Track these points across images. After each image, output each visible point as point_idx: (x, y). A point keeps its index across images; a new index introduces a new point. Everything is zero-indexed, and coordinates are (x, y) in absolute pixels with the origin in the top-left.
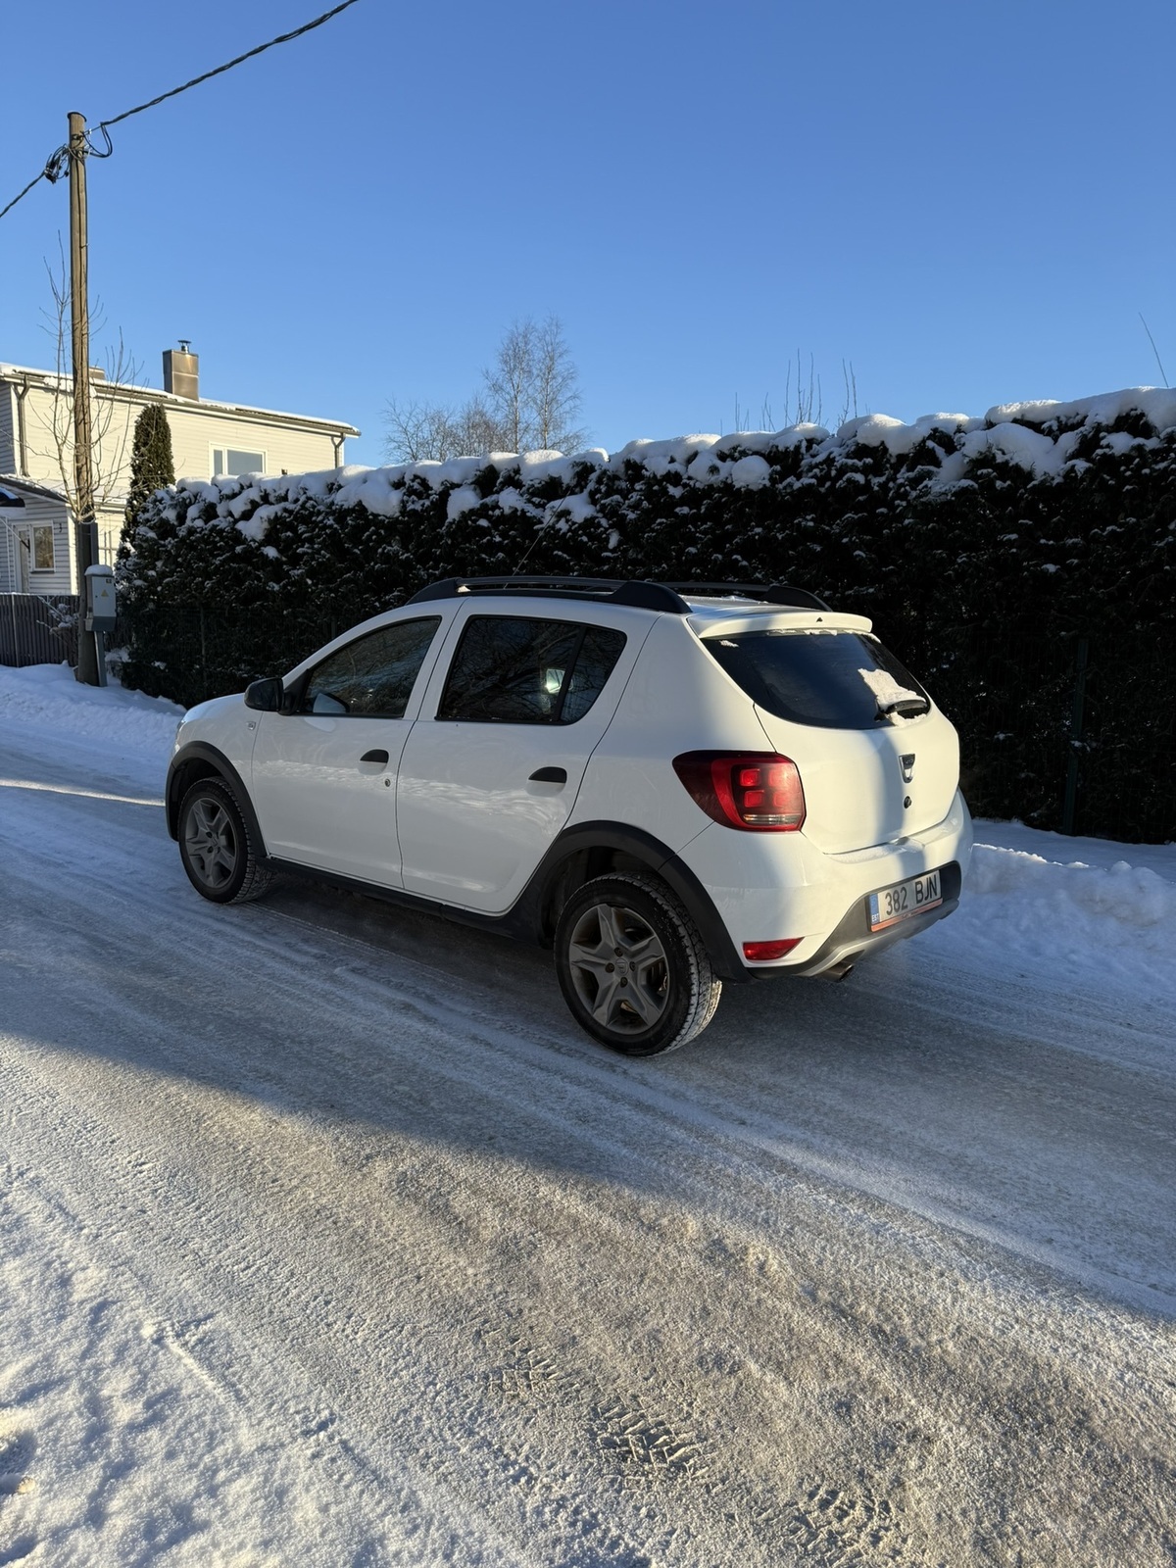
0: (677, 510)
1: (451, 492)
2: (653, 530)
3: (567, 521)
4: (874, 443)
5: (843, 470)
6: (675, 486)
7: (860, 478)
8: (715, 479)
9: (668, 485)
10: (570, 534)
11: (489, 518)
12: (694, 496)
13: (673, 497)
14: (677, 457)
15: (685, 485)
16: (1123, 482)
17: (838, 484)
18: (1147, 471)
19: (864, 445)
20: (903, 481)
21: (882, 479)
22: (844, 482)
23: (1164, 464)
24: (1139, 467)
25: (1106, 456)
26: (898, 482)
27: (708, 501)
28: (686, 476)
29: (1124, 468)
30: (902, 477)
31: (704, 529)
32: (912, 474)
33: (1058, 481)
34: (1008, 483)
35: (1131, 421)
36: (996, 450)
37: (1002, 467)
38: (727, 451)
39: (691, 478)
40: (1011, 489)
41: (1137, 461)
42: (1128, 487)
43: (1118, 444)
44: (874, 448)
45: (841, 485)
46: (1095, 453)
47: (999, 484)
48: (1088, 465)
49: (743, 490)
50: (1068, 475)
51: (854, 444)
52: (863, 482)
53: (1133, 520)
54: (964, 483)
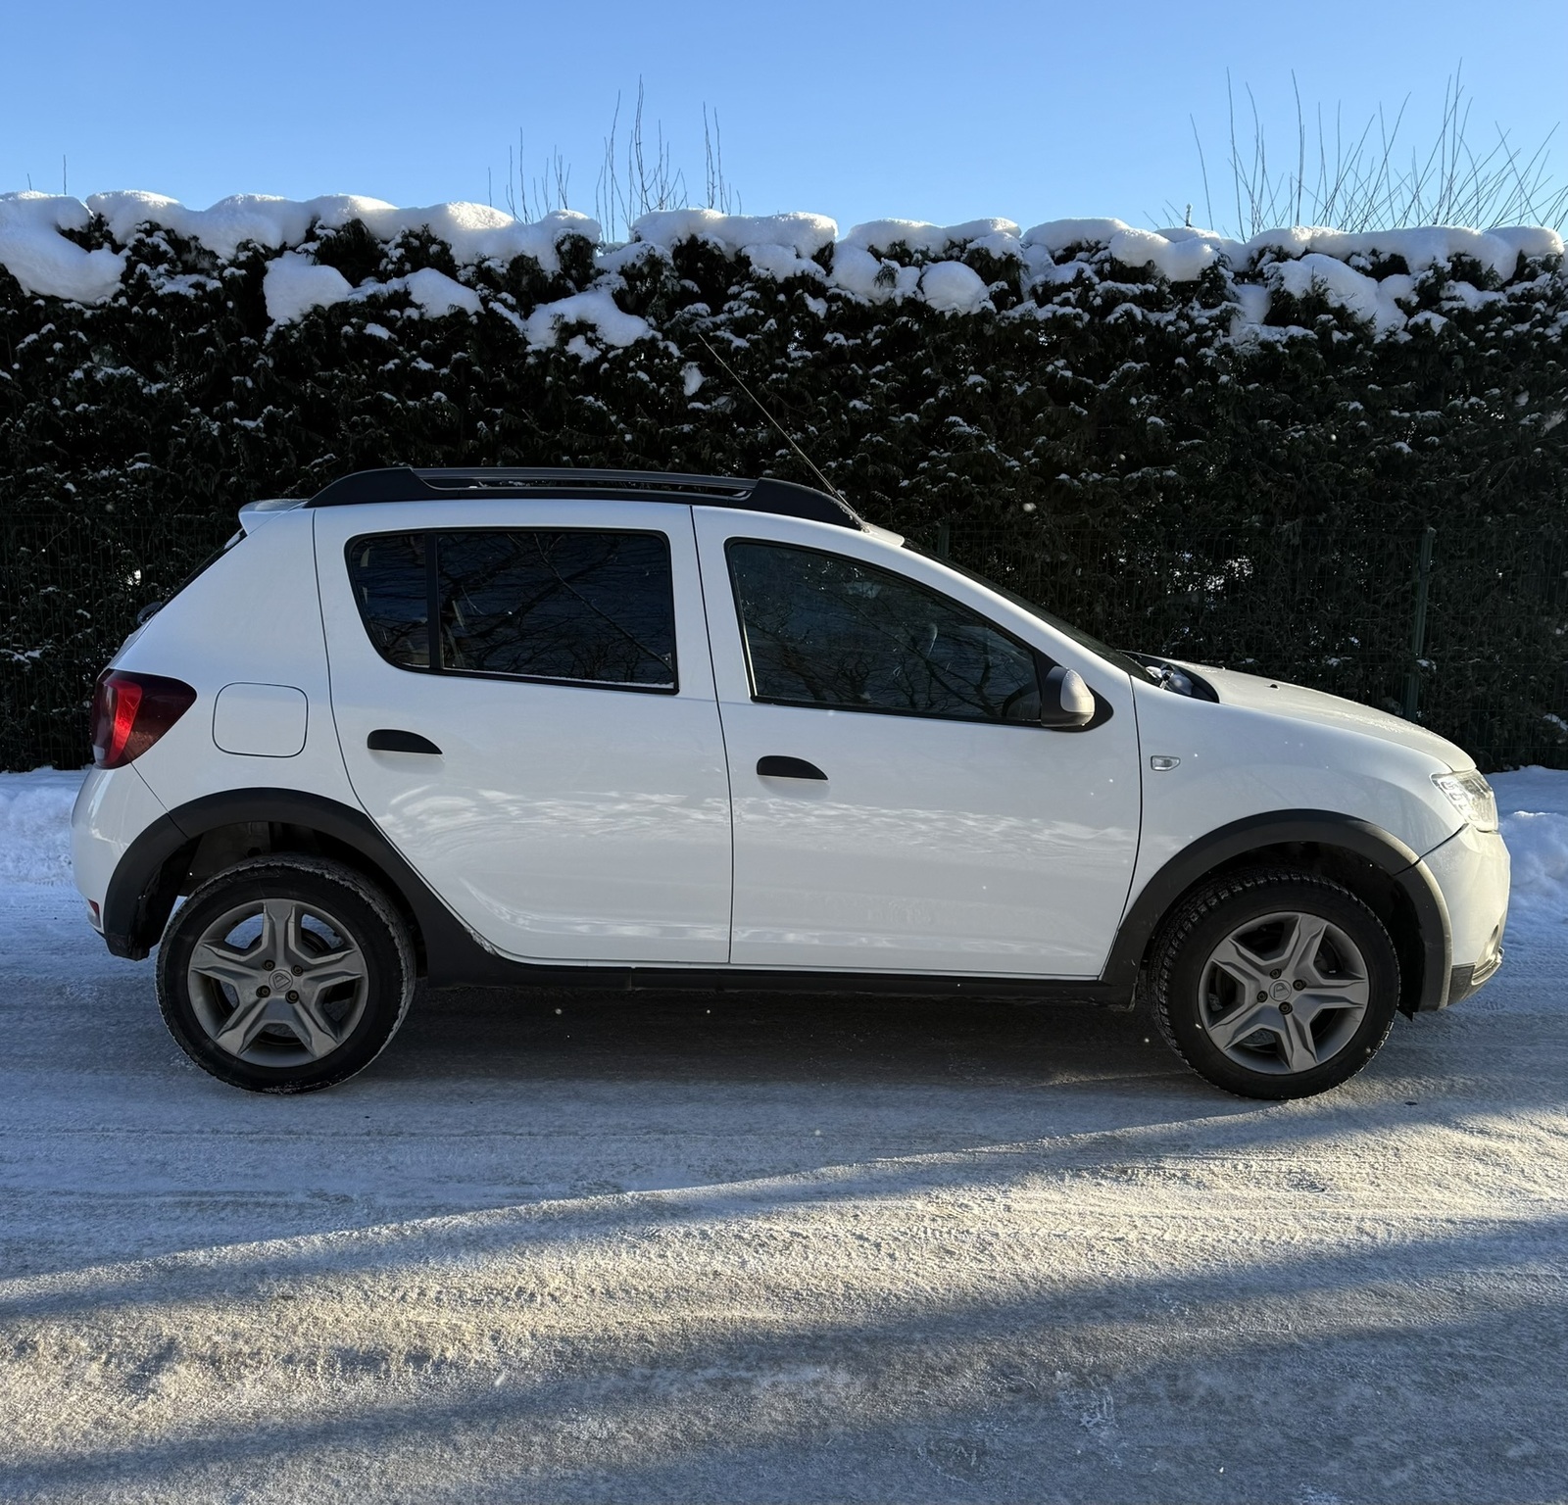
0: (829, 337)
1: (269, 264)
2: (783, 369)
3: (591, 342)
4: (1140, 263)
5: (1112, 300)
6: (815, 297)
7: (1137, 312)
8: (881, 293)
9: (806, 295)
10: (606, 365)
11: (388, 323)
12: (853, 316)
13: (813, 316)
14: (804, 252)
15: (837, 297)
16: (1483, 344)
17: (1111, 319)
18: (1509, 333)
19: (1121, 263)
20: (1207, 321)
21: (1171, 316)
22: (1122, 316)
23: (1526, 327)
24: (1502, 328)
25: (1464, 311)
26: (1197, 321)
27: (884, 328)
28: (829, 282)
29: (1482, 327)
30: (1202, 316)
31: (881, 371)
32: (1216, 312)
33: (1405, 337)
34: (1350, 335)
35: (1467, 270)
36: (1326, 290)
37: (1341, 313)
38: (883, 248)
39: (837, 286)
40: (1353, 343)
41: (1499, 319)
42: (1493, 351)
43: (1469, 297)
44: (1134, 269)
45: (1116, 320)
46: (1447, 305)
47: (1337, 336)
48: (1445, 320)
49: (948, 315)
50: (1419, 331)
51: (1106, 261)
52: (1140, 317)
53: (1496, 391)
54: (1296, 331)
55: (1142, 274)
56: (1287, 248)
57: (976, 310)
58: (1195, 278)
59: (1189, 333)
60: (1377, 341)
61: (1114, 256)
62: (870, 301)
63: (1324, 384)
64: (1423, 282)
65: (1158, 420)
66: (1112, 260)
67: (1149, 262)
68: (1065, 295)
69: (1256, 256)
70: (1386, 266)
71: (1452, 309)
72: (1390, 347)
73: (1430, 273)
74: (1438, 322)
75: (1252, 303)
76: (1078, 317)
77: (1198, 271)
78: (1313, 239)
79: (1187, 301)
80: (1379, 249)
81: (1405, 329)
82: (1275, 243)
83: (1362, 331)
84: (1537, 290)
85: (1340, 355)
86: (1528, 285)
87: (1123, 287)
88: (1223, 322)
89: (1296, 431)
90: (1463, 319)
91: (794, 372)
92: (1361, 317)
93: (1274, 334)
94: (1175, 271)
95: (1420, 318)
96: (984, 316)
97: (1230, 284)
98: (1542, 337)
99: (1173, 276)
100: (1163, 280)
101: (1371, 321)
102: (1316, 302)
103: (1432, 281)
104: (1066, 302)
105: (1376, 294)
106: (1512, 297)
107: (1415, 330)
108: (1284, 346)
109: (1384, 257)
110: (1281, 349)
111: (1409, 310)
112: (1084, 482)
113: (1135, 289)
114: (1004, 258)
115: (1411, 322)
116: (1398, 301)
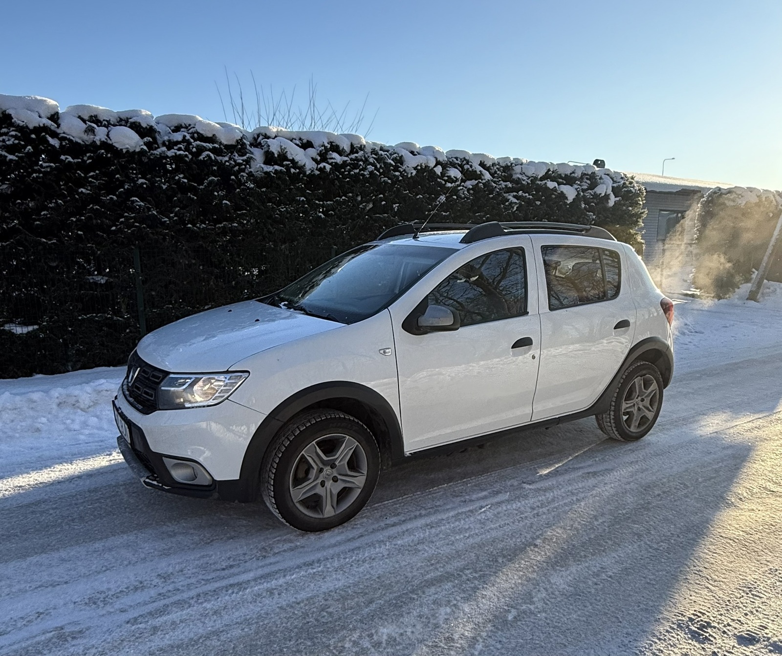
0: (63, 157)
2: (39, 172)
4: (210, 135)
5: (201, 150)
6: (53, 137)
7: (212, 155)
8: (88, 138)
9: (47, 136)
12: (74, 148)
13: (53, 146)
14: (42, 115)
15: (64, 139)
16: (345, 177)
17: (201, 158)
18: (352, 173)
19: (202, 134)
20: (242, 162)
21: (227, 159)
22: (206, 157)
23: (357, 171)
24: (349, 171)
25: (336, 163)
26: (238, 161)
27: (92, 155)
28: (59, 131)
29: (343, 170)
30: (240, 160)
31: (94, 175)
32: (245, 158)
33: (317, 173)
34: (298, 170)
35: (335, 148)
36: (287, 152)
37: (293, 161)
38: (86, 117)
39: (64, 133)
40: (299, 173)
41: (349, 167)
42: (348, 179)
43: (338, 158)
44: (207, 138)
45: (204, 158)
46: (330, 161)
47: (293, 170)
48: (330, 167)
49: (124, 151)
50: (322, 170)
51: (195, 133)
52: (213, 158)
53: (351, 194)
54: (277, 167)
55: (212, 139)
56: (268, 134)
57: (138, 150)
58: (234, 143)
59: (235, 166)
60: (307, 173)
61: (198, 131)
62: (83, 142)
63: (290, 189)
64: (321, 151)
65: (227, 202)
66: (198, 133)
67: (214, 135)
68: (179, 146)
69: (256, 137)
70: (306, 145)
71: (332, 163)
72: (312, 176)
73: (323, 148)
74: (328, 167)
75: (258, 155)
76: (186, 156)
77: (235, 140)
78: (277, 131)
79: (232, 153)
80: (302, 138)
81: (317, 169)
82: (263, 132)
83: (302, 168)
84: (359, 157)
85: (295, 178)
86: (356, 155)
87: (205, 144)
88: (248, 162)
89: (282, 208)
90: (336, 167)
91: (45, 173)
92: (301, 163)
93: (269, 169)
94: (225, 139)
95: (322, 165)
96: (142, 152)
97: (248, 147)
98: (363, 175)
99: (225, 142)
100: (221, 143)
101: (304, 165)
102: (283, 157)
103: (324, 151)
104: (180, 149)
105: (305, 155)
106: (351, 159)
107: (320, 170)
108: (274, 174)
109: (305, 141)
110: (273, 175)
111: (318, 163)
112: (199, 228)
113: (210, 146)
114: (148, 127)
115: (319, 166)
116: (312, 158)
